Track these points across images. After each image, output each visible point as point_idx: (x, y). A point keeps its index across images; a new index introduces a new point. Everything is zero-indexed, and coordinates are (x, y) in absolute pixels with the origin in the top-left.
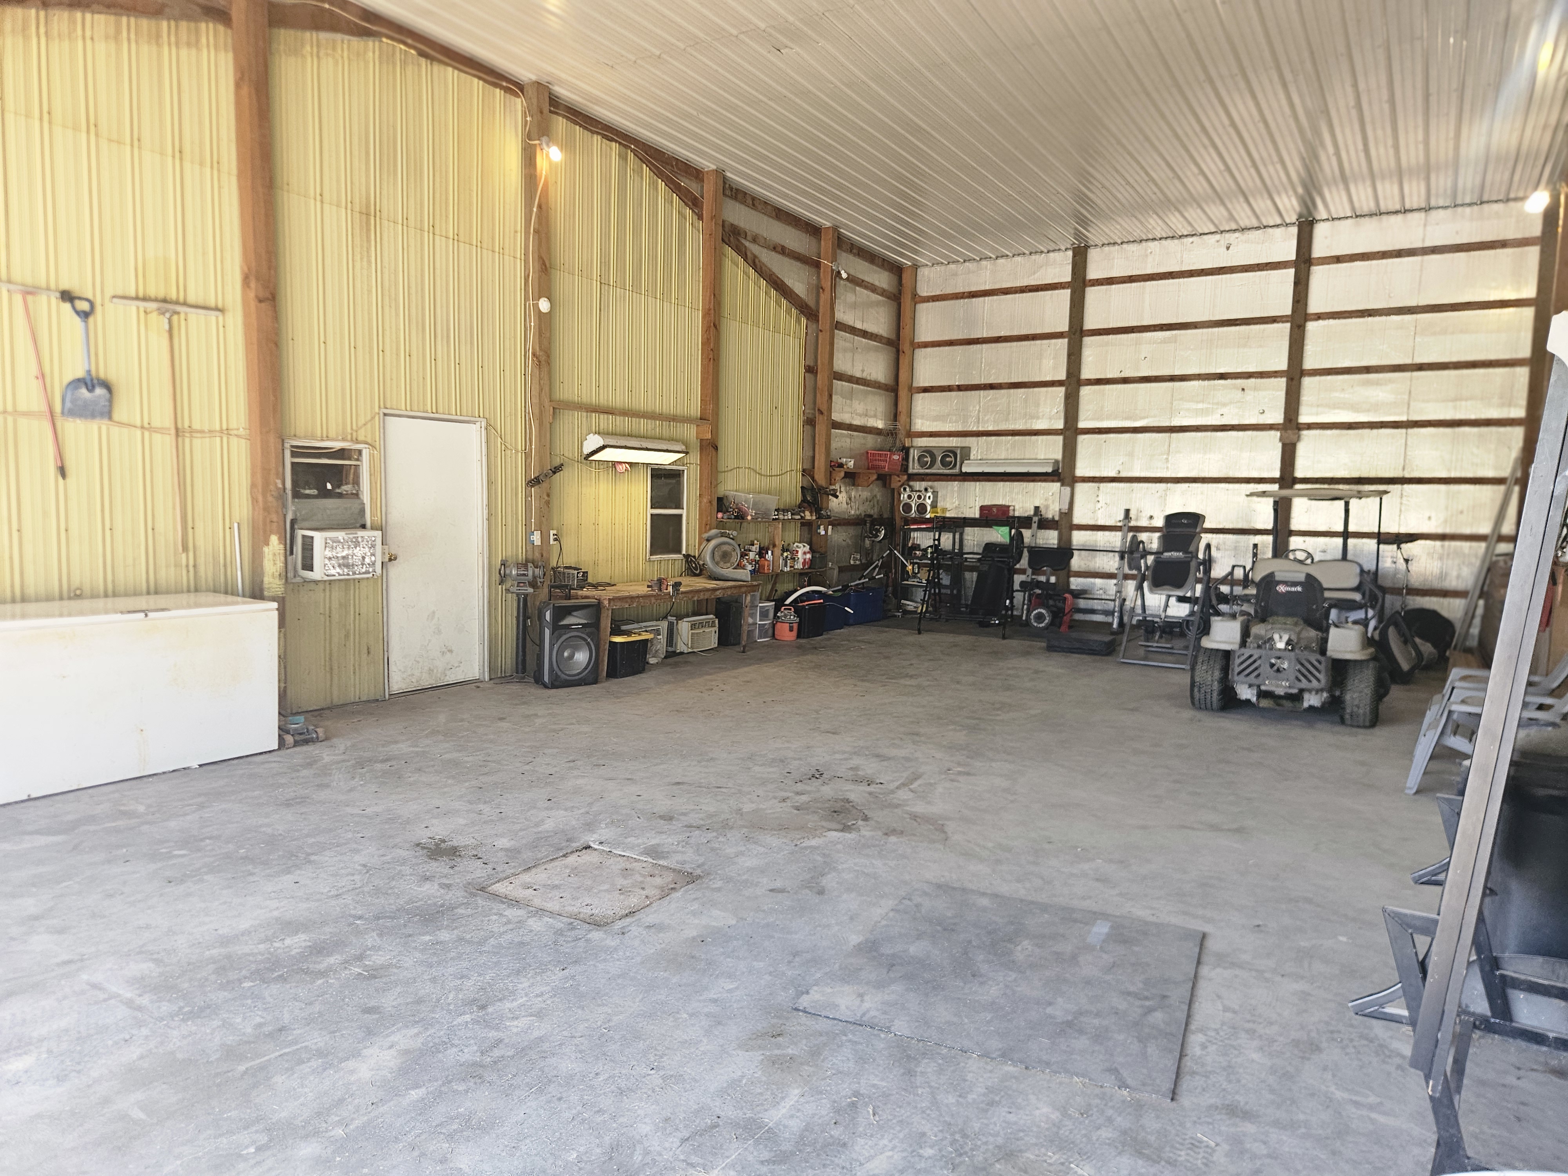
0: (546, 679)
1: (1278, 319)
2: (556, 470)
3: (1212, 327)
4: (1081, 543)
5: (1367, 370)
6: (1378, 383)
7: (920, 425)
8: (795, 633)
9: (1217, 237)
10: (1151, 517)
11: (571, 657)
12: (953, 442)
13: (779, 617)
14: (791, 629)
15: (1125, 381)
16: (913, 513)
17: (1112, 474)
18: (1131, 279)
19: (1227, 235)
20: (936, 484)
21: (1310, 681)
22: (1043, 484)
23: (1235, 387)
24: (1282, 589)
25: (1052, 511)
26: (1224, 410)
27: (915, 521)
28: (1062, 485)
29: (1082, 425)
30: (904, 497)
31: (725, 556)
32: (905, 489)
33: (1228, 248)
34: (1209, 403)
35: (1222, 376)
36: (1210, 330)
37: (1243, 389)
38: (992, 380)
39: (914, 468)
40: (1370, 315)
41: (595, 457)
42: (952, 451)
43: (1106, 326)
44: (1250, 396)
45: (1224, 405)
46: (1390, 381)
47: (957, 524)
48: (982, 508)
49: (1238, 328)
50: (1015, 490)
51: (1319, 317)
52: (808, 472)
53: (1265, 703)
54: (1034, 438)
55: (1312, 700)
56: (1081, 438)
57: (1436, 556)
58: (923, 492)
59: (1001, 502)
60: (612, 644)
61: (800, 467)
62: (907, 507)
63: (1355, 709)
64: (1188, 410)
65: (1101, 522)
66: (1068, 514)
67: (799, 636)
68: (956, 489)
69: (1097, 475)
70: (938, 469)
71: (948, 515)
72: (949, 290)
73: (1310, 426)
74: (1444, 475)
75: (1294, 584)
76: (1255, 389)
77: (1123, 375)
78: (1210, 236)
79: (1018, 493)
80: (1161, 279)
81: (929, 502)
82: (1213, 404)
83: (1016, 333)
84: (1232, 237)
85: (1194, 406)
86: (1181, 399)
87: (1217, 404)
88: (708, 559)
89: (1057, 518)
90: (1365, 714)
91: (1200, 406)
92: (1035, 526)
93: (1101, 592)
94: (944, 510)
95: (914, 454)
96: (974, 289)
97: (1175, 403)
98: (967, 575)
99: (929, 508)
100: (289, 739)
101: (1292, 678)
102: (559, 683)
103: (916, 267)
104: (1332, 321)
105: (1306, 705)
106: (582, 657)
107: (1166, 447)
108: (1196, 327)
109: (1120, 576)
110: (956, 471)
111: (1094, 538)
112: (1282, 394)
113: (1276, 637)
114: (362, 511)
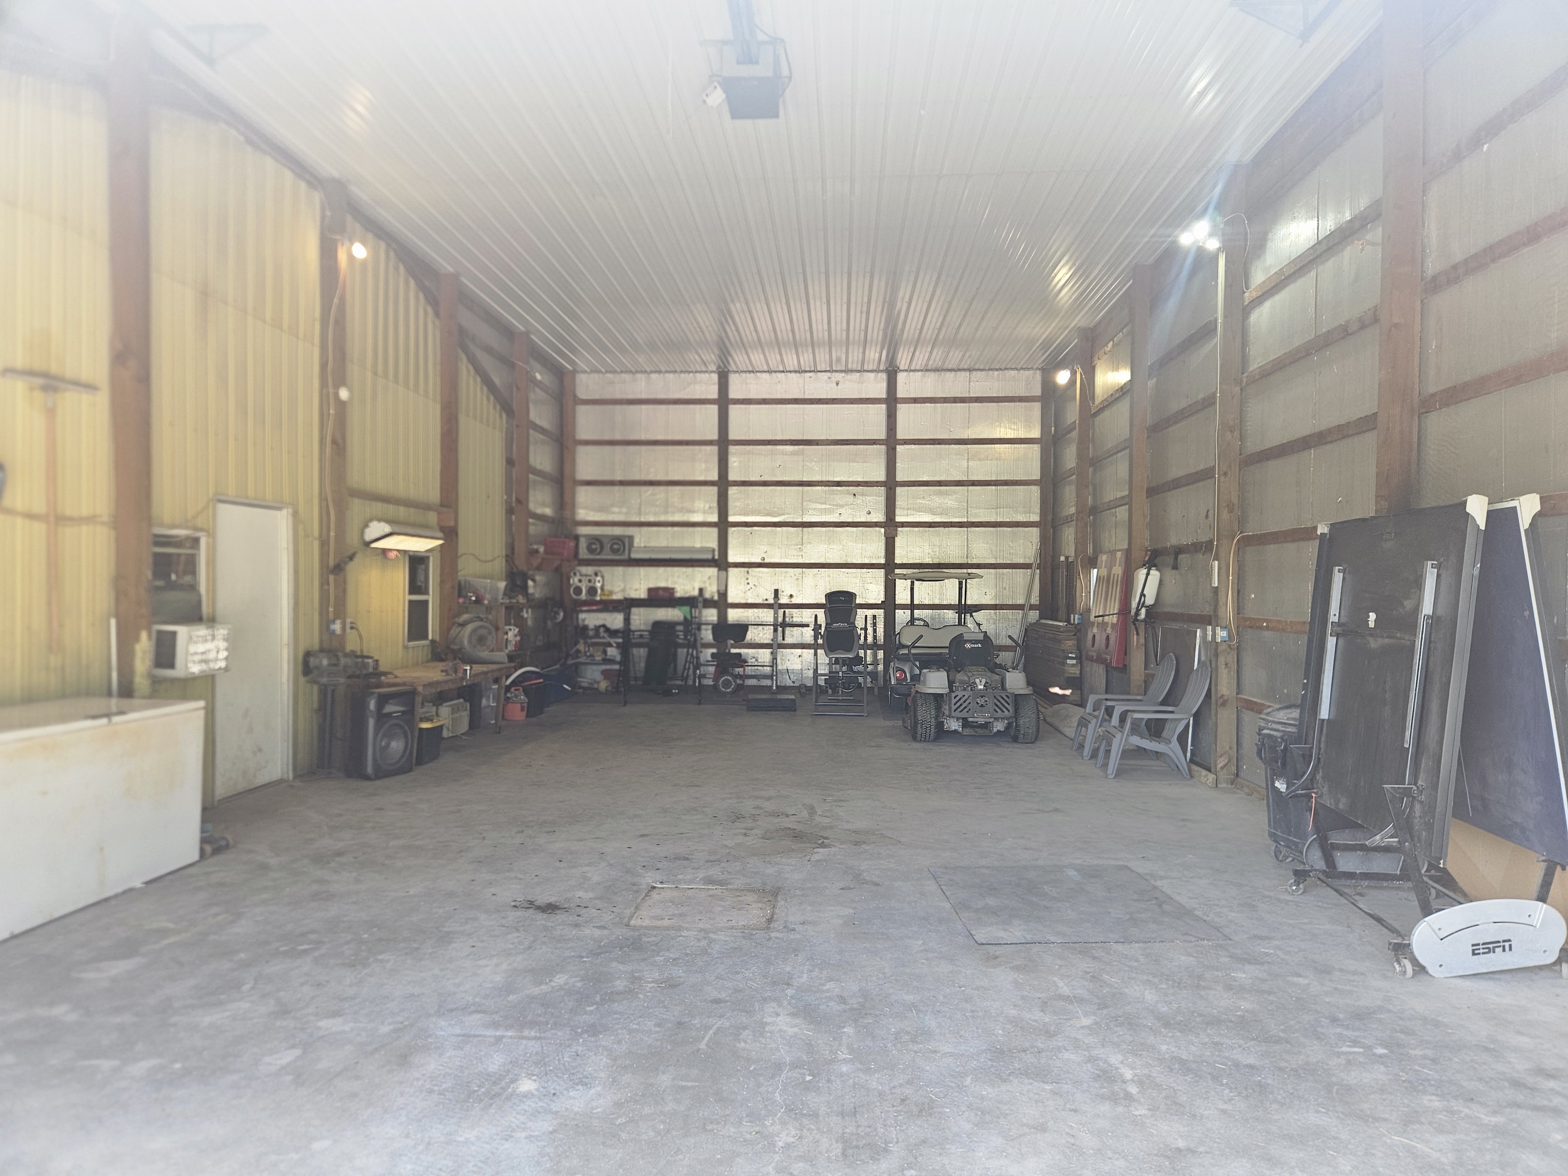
0: (370, 770)
1: (877, 442)
2: (351, 558)
3: (829, 445)
4: (735, 619)
5: (940, 483)
6: (946, 494)
7: (582, 514)
8: (525, 713)
9: (829, 374)
10: (791, 596)
11: (388, 745)
12: (618, 531)
13: (509, 698)
14: (522, 710)
15: (765, 484)
16: (584, 596)
17: (758, 560)
18: (765, 401)
19: (837, 374)
20: (603, 569)
21: (1003, 712)
22: (701, 569)
23: (849, 493)
24: (968, 646)
25: (711, 591)
26: (842, 511)
27: (585, 603)
28: (719, 570)
29: (731, 519)
30: (574, 581)
31: (481, 640)
32: (575, 574)
33: (837, 384)
34: (830, 505)
35: (839, 484)
36: (828, 447)
37: (855, 495)
38: (651, 477)
39: (583, 553)
40: (939, 444)
41: (374, 545)
42: (619, 539)
43: (747, 438)
44: (859, 500)
45: (842, 506)
46: (955, 492)
47: (627, 605)
48: (650, 590)
49: (848, 446)
50: (676, 574)
51: (906, 442)
52: (510, 557)
53: (968, 731)
54: (691, 529)
55: (999, 726)
56: (731, 530)
57: (991, 621)
58: (593, 576)
59: (663, 584)
60: (421, 729)
61: (504, 554)
62: (578, 590)
63: (1027, 730)
64: (814, 509)
65: (750, 601)
66: (723, 595)
67: (527, 716)
68: (621, 573)
69: (746, 561)
70: (607, 555)
71: (614, 597)
72: (607, 396)
73: (903, 525)
74: (992, 561)
75: (977, 642)
76: (863, 495)
77: (763, 479)
78: (823, 374)
79: (679, 577)
80: (789, 403)
81: (598, 585)
82: (833, 505)
83: (670, 437)
84: (839, 376)
85: (819, 506)
86: (809, 501)
87: (837, 505)
88: (466, 642)
89: (716, 598)
90: (1032, 733)
91: (824, 506)
92: (700, 605)
93: (754, 660)
94: (611, 593)
95: (583, 544)
96: (631, 396)
97: (804, 503)
98: (635, 651)
99: (599, 591)
100: (208, 848)
101: (992, 711)
102: (382, 773)
103: (574, 372)
104: (913, 446)
105: (995, 730)
106: (397, 746)
107: (800, 539)
108: (817, 444)
109: (775, 646)
110: (625, 557)
111: (746, 614)
112: (882, 500)
113: (977, 681)
114: (199, 602)
